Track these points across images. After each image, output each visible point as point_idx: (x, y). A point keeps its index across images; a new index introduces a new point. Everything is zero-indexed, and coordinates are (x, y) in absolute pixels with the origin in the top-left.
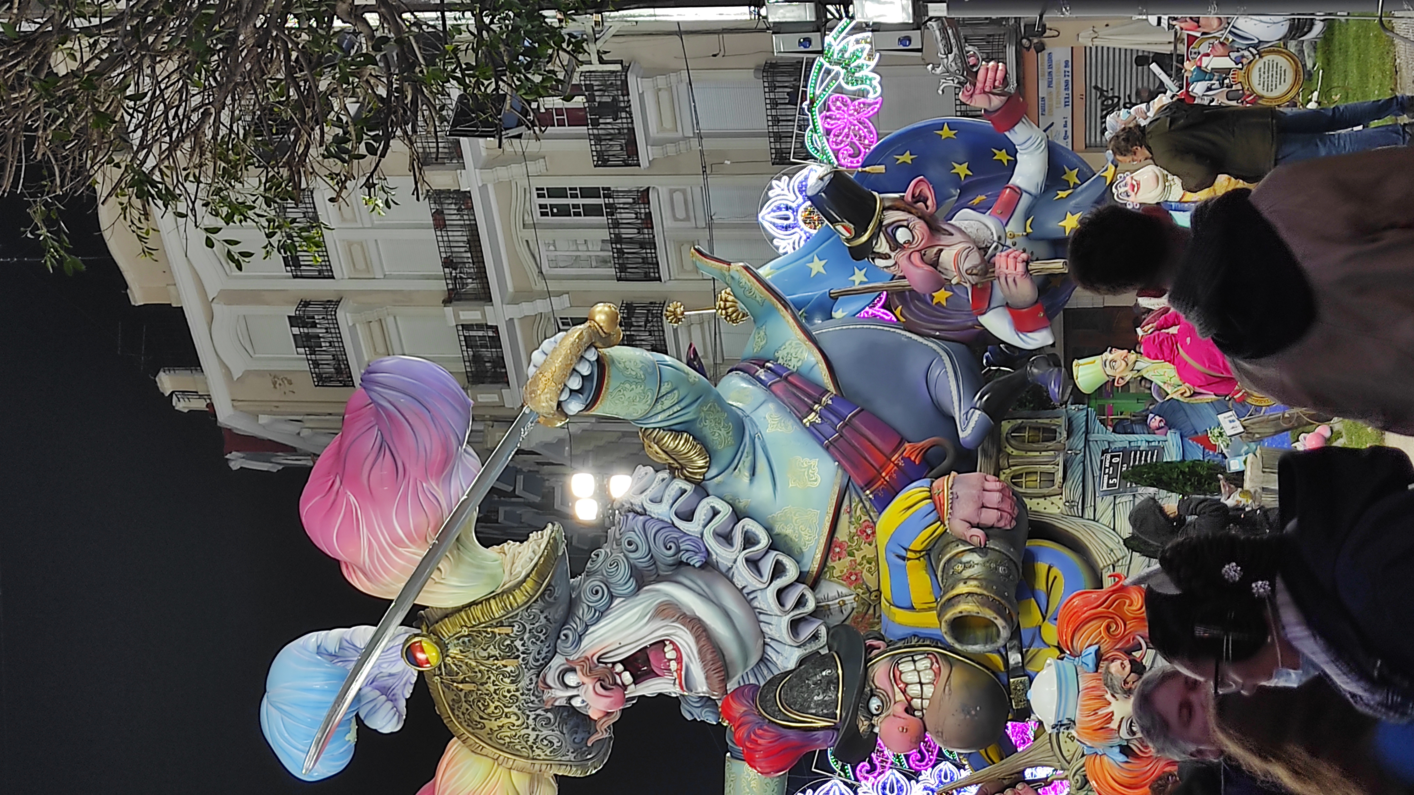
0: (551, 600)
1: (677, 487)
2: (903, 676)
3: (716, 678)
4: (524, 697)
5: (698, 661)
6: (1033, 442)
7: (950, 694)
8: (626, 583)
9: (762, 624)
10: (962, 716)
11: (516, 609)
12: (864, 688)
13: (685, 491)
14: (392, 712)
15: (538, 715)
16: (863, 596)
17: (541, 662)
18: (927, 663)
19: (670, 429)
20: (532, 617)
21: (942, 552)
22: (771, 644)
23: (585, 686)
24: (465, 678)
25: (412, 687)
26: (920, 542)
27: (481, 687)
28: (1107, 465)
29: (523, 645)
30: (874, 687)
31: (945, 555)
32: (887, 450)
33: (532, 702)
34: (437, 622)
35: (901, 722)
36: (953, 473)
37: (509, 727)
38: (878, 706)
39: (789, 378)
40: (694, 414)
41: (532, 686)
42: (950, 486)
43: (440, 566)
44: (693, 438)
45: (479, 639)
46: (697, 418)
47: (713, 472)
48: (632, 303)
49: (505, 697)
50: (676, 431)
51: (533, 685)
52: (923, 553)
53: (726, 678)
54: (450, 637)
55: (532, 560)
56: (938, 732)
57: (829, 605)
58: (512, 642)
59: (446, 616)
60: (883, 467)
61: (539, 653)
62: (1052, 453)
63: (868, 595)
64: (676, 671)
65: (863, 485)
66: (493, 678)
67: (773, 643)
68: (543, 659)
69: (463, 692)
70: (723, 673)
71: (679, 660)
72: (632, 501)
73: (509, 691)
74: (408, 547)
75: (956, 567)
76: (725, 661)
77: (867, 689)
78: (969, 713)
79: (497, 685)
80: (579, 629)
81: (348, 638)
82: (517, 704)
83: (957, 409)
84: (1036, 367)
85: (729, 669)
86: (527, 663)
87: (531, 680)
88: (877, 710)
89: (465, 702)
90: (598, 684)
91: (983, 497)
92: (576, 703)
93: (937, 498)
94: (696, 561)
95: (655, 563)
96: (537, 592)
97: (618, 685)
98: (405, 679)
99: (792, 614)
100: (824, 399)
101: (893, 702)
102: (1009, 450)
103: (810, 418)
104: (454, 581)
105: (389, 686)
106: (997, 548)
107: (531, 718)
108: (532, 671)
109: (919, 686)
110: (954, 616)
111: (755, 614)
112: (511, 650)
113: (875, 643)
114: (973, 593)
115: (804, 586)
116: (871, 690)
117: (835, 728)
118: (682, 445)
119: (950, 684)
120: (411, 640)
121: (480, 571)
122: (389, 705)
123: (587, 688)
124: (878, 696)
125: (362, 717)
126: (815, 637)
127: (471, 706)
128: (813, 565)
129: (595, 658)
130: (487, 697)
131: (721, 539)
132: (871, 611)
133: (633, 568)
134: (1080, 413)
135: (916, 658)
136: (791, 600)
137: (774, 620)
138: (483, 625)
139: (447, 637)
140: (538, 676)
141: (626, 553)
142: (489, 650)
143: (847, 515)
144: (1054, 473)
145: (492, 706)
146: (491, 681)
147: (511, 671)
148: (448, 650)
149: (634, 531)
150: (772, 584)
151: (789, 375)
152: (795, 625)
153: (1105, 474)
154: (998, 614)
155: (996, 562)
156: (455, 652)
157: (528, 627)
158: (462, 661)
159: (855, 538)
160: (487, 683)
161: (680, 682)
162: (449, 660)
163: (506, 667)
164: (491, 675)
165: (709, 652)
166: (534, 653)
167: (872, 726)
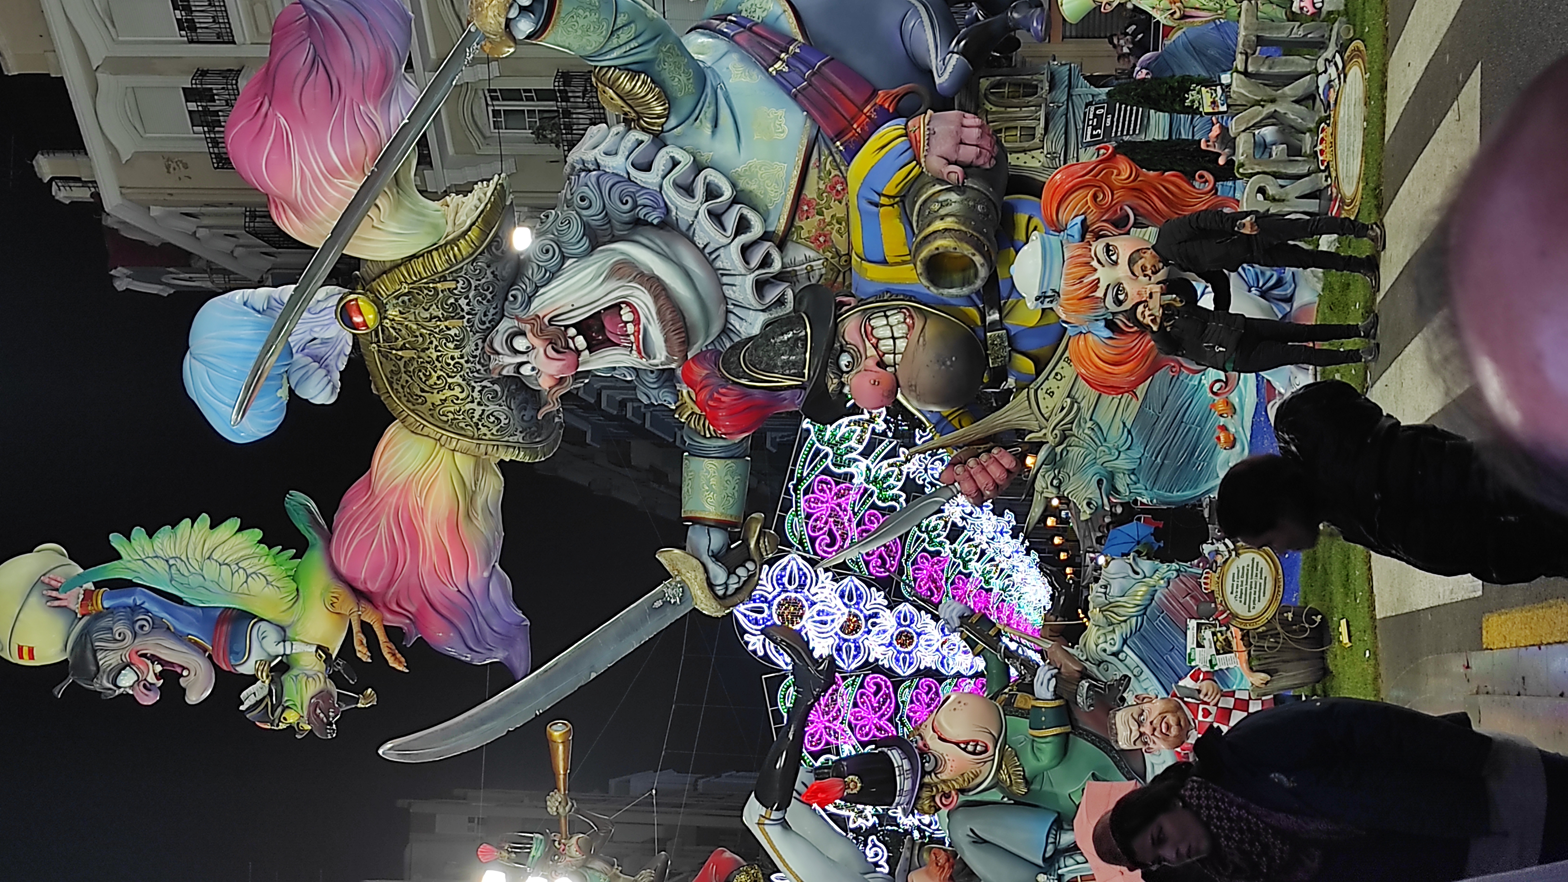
0: (498, 253)
1: (633, 139)
2: (874, 332)
3: (675, 339)
4: (469, 365)
5: (657, 322)
6: (1013, 98)
7: (924, 345)
8: (579, 242)
9: (724, 287)
10: (936, 367)
11: (461, 262)
12: (834, 343)
13: (642, 142)
14: (326, 380)
15: (484, 387)
16: (832, 261)
17: (488, 325)
18: (900, 317)
19: (624, 68)
20: (478, 271)
21: (918, 194)
22: (734, 311)
23: (536, 351)
24: (404, 344)
25: (346, 359)
26: (894, 185)
27: (422, 354)
28: (1091, 117)
29: (468, 304)
30: (844, 343)
31: (921, 196)
32: (859, 101)
33: (478, 371)
34: (374, 280)
35: (873, 376)
36: (930, 112)
37: (452, 401)
38: (849, 362)
39: (754, 28)
40: (653, 52)
41: (477, 353)
42: (926, 122)
43: (378, 202)
44: (652, 80)
45: (421, 297)
46: (656, 58)
47: (672, 122)
48: (568, 72)
49: (449, 365)
50: (633, 71)
51: (479, 351)
52: (897, 199)
53: (687, 343)
54: (388, 296)
55: (477, 208)
56: (911, 386)
57: (795, 271)
58: (456, 300)
59: (385, 272)
60: (854, 119)
61: (485, 315)
62: (1033, 108)
63: (837, 259)
64: (633, 334)
65: (833, 136)
66: (435, 343)
67: (736, 310)
68: (490, 322)
69: (403, 360)
70: (683, 335)
71: (636, 322)
72: (584, 158)
73: (453, 358)
74: (344, 178)
75: (932, 207)
76: (685, 323)
77: (837, 345)
78: (944, 364)
79: (439, 351)
80: (528, 289)
81: (277, 297)
82: (462, 373)
83: (933, 56)
84: (1017, 12)
85: (690, 334)
86: (472, 326)
87: (477, 345)
88: (847, 366)
89: (405, 372)
90: (550, 346)
91: (962, 132)
92: (526, 370)
93: (913, 135)
94: (654, 217)
95: (610, 222)
96: (483, 242)
97: (571, 349)
98: (338, 348)
99: (757, 272)
100: (791, 48)
101: (864, 358)
102: (988, 106)
103: (776, 66)
104: (393, 227)
105: (322, 355)
106: (976, 187)
107: (476, 390)
108: (478, 335)
109: (891, 341)
110: (931, 254)
111: (718, 275)
112: (454, 310)
113: (845, 299)
114: (950, 229)
115: (770, 243)
116: (841, 346)
117: (802, 387)
118: (639, 87)
119: (924, 336)
120: (346, 297)
121: (421, 218)
122: (323, 372)
123: (538, 352)
124: (849, 352)
125: (293, 387)
126: (780, 302)
127: (411, 377)
128: (779, 224)
129: (546, 320)
130: (429, 366)
131: (681, 190)
132: (840, 279)
133: (586, 225)
134: (1063, 67)
135: (888, 313)
136: (756, 258)
137: (738, 280)
138: (425, 280)
139: (385, 296)
140: (484, 341)
141: (579, 210)
142: (431, 310)
143: (817, 170)
144: (1034, 128)
145: (435, 376)
146: (434, 346)
147: (455, 335)
148: (386, 311)
149: (587, 186)
150: (736, 240)
151: (754, 25)
152: (760, 286)
153: (1088, 125)
154: (976, 249)
155: (974, 200)
156: (394, 313)
157: (474, 283)
158: (401, 324)
159: (824, 195)
160: (429, 349)
161: (638, 347)
162: (387, 323)
163: (449, 329)
164: (433, 339)
165: (668, 312)
166: (480, 314)
167: (842, 385)
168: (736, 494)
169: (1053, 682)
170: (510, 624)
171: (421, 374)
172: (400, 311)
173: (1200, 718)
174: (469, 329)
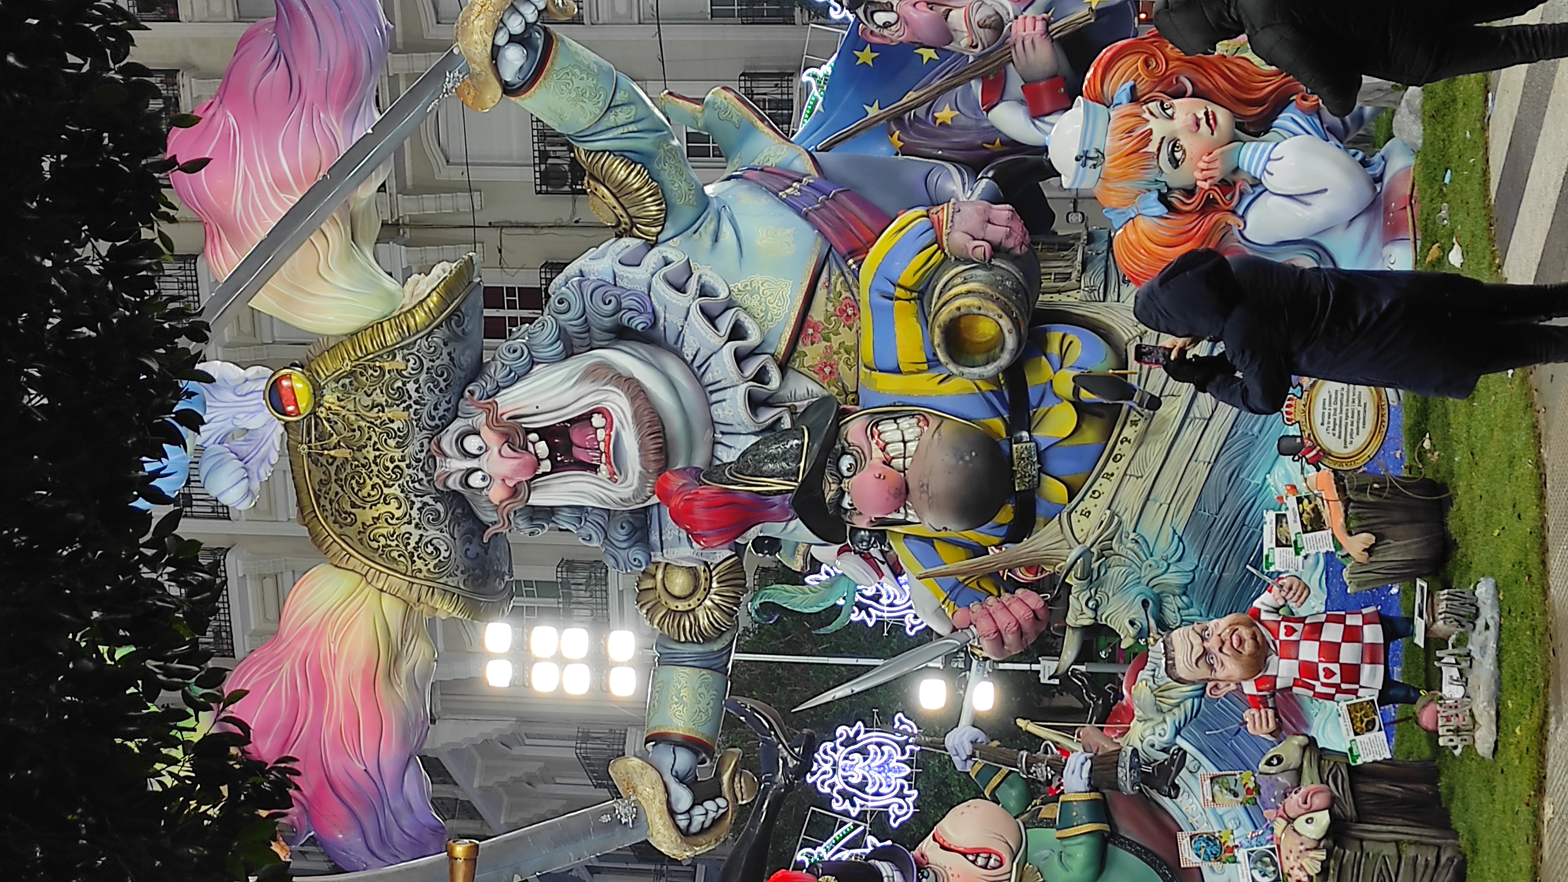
0: (459, 331)
1: (624, 245)
2: (882, 436)
3: (652, 447)
4: (411, 471)
5: (632, 426)
7: (939, 439)
8: (552, 344)
9: (713, 407)
10: (953, 462)
11: (414, 335)
12: (835, 444)
13: (632, 246)
14: (241, 473)
15: (425, 504)
17: (437, 422)
18: (913, 422)
20: (432, 349)
22: (723, 441)
23: (489, 452)
24: (339, 442)
27: (358, 455)
29: (417, 391)
30: (846, 445)
33: (420, 481)
34: (315, 359)
35: (878, 471)
37: (386, 520)
38: (851, 464)
39: (765, 169)
41: (422, 456)
44: (649, 170)
45: (364, 379)
46: (656, 154)
47: (669, 233)
49: (387, 468)
50: (629, 159)
51: (424, 454)
54: (327, 377)
56: (922, 485)
57: (795, 406)
58: (404, 384)
59: (328, 350)
61: (436, 409)
63: (843, 397)
64: (604, 441)
65: (845, 253)
67: (724, 438)
68: (440, 419)
69: (336, 464)
70: (661, 440)
71: (609, 426)
73: (392, 460)
74: (292, 193)
76: (664, 429)
77: (838, 446)
78: (962, 458)
79: (378, 450)
80: (489, 388)
82: (400, 482)
85: (669, 445)
86: (419, 419)
87: (422, 445)
88: (848, 470)
89: (336, 481)
90: (506, 444)
92: (475, 481)
94: (639, 322)
96: (442, 313)
97: (530, 453)
98: (263, 450)
99: (751, 384)
100: (805, 179)
101: (868, 460)
103: (787, 192)
104: (341, 280)
105: (243, 455)
107: (416, 506)
108: (425, 432)
109: (901, 445)
111: (707, 392)
112: (401, 396)
115: (767, 356)
118: (634, 178)
119: (939, 434)
120: (278, 372)
122: (239, 463)
123: (492, 453)
124: (852, 454)
127: (341, 487)
128: (780, 346)
130: (364, 471)
131: (672, 288)
133: (561, 329)
135: (899, 419)
136: (751, 369)
138: (371, 356)
139: (323, 376)
140: (430, 440)
141: (555, 315)
142: (374, 395)
143: (825, 291)
145: (369, 483)
146: (372, 442)
147: (399, 429)
148: (323, 396)
150: (730, 344)
152: (754, 402)
156: (331, 400)
157: (427, 364)
158: (338, 415)
159: (832, 319)
160: (366, 446)
161: (608, 457)
162: (322, 413)
163: (392, 421)
164: (373, 434)
165: (646, 413)
166: (430, 406)
167: (842, 493)
168: (710, 711)
169: (1088, 764)
170: (424, 826)
171: (353, 482)
172: (338, 398)
173: (1282, 636)
174: (415, 423)
